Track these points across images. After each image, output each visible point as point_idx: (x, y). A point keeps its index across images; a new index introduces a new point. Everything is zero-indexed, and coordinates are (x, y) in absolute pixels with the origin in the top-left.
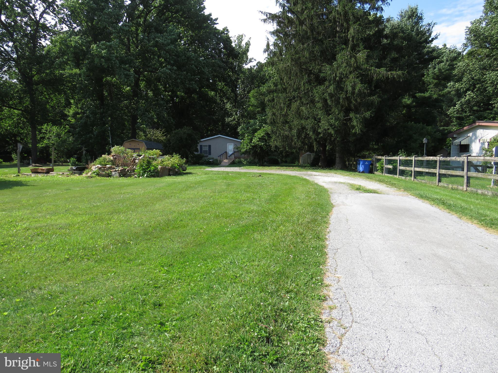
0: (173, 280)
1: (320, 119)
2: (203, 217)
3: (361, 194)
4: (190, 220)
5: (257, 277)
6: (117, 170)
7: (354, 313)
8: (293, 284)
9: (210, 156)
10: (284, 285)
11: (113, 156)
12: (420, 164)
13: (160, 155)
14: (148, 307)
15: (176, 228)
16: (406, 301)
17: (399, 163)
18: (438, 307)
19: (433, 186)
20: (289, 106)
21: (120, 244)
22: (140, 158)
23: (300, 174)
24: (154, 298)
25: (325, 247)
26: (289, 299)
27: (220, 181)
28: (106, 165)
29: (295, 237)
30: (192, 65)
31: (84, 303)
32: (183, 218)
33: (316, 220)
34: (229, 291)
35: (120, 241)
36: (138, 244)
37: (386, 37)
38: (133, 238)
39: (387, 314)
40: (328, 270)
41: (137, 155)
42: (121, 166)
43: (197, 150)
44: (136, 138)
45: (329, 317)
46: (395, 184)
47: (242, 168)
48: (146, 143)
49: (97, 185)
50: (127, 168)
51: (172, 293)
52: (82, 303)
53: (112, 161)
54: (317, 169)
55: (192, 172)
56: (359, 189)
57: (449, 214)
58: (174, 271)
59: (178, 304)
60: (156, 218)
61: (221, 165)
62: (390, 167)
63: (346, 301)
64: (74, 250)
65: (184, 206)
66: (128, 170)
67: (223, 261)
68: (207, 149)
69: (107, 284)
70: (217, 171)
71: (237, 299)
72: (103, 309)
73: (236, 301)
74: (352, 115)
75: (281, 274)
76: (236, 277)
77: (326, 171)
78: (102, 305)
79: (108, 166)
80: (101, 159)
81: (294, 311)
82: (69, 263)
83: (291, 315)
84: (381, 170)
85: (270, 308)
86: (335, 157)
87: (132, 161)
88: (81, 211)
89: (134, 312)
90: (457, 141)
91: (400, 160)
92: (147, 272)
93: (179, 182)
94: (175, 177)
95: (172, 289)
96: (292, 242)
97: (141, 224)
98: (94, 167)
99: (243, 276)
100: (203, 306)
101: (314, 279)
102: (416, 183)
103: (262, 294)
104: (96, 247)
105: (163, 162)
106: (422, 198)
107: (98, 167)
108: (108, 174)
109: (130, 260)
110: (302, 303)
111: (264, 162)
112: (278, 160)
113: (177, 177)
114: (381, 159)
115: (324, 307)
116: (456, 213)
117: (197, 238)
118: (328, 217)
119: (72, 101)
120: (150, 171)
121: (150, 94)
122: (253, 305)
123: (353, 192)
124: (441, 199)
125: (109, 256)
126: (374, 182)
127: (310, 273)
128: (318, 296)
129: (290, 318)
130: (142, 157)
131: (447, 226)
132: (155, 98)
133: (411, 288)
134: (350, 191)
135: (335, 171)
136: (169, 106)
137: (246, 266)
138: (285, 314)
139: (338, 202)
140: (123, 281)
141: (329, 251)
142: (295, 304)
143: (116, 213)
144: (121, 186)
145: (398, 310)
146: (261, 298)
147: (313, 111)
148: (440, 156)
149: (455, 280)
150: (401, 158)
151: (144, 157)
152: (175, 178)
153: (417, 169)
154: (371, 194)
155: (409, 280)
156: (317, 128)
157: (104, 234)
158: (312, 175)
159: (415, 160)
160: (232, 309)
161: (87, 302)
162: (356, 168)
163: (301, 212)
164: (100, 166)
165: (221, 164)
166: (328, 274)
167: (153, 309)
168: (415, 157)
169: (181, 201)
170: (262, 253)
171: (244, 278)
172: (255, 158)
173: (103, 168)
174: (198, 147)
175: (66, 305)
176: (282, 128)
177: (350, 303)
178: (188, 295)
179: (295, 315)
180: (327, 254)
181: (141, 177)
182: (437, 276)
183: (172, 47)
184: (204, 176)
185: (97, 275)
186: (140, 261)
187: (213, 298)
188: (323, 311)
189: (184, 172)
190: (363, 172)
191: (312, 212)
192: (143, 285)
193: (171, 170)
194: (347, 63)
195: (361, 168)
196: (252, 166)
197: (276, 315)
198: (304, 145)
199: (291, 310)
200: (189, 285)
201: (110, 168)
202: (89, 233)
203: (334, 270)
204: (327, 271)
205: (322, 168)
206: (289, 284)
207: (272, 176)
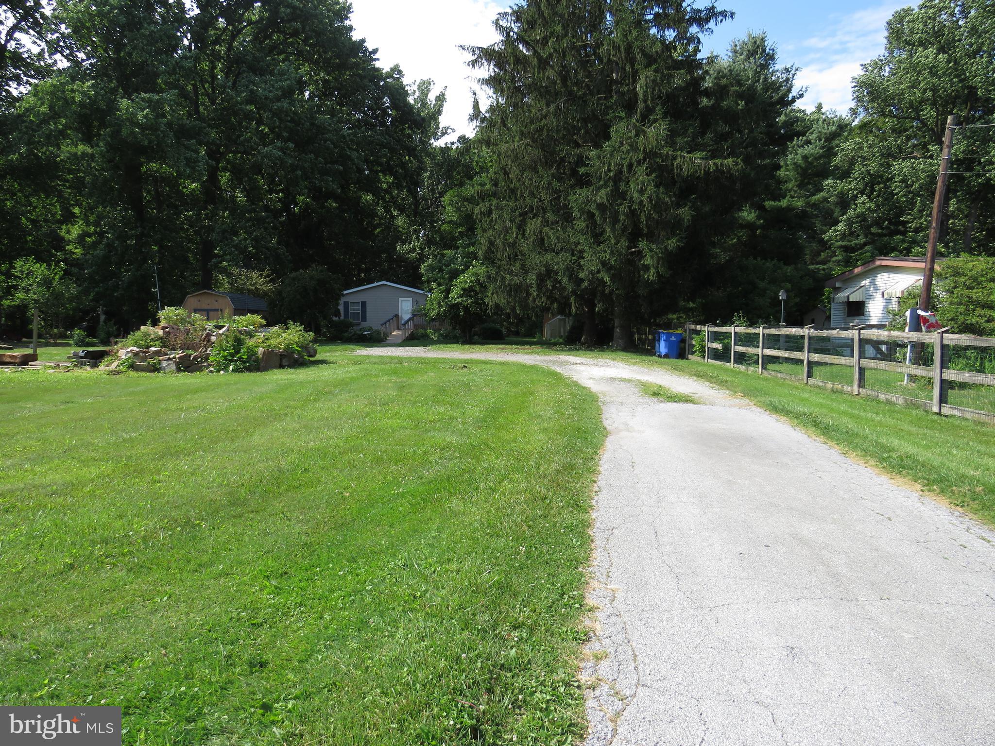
0: (288, 608)
1: (582, 252)
2: (349, 463)
3: (662, 405)
4: (323, 468)
5: (456, 596)
6: (171, 357)
7: (641, 667)
8: (525, 609)
9: (364, 324)
10: (508, 612)
11: (163, 328)
12: (773, 341)
13: (262, 326)
14: (238, 670)
15: (294, 488)
16: (738, 637)
17: (735, 340)
18: (797, 647)
19: (797, 384)
20: (521, 227)
21: (179, 529)
22: (221, 332)
23: (545, 361)
24: (251, 650)
25: (589, 526)
26: (517, 642)
27: (386, 378)
28: (148, 347)
29: (531, 506)
30: (325, 142)
31: (107, 666)
32: (310, 464)
33: (572, 467)
34: (401, 629)
35: (179, 521)
36: (216, 527)
37: (707, 93)
38: (208, 514)
39: (702, 666)
40: (593, 575)
41: (215, 326)
42: (181, 348)
43: (337, 313)
44: (210, 289)
45: (593, 676)
46: (727, 382)
47: (430, 348)
48: (232, 299)
49: (130, 390)
50: (194, 354)
51: (284, 637)
52: (103, 666)
53: (161, 338)
54: (578, 350)
55: (328, 358)
56: (658, 394)
57: (825, 446)
58: (289, 587)
59: (300, 661)
60: (253, 466)
61: (388, 342)
62: (718, 346)
63: (626, 641)
64: (82, 545)
65: (311, 436)
66: (195, 358)
67: (388, 562)
68: (358, 309)
69: (154, 621)
70: (380, 356)
71: (416, 646)
72: (147, 679)
73: (414, 652)
74: (642, 245)
75: (503, 587)
76: (415, 597)
77: (595, 354)
78: (143, 669)
79: (153, 349)
80: (138, 334)
81: (525, 667)
82: (74, 576)
83: (521, 677)
84: (700, 352)
85: (479, 665)
86: (613, 327)
87: (204, 339)
88: (97, 451)
89: (210, 683)
90: (842, 296)
91: (735, 333)
92: (236, 591)
93: (301, 382)
94: (292, 370)
95: (286, 627)
96: (525, 516)
97: (224, 481)
98: (124, 351)
99: (428, 595)
100: (349, 665)
101: (566, 597)
102: (766, 380)
103: (466, 633)
104: (130, 537)
105: (267, 339)
106: (777, 412)
107: (131, 351)
108: (154, 365)
109: (200, 565)
110: (543, 650)
111: (474, 336)
112: (501, 332)
113: (298, 371)
114: (700, 331)
115: (584, 654)
116: (838, 444)
117: (337, 511)
118: (596, 457)
119: (77, 210)
120: (240, 358)
121: (240, 197)
122: (446, 660)
123: (647, 400)
124: (811, 414)
125: (157, 558)
126: (687, 377)
127: (559, 585)
128: (573, 633)
129: (519, 682)
130: (224, 329)
131: (819, 474)
132: (250, 206)
133: (750, 608)
134: (640, 399)
135: (613, 355)
136: (280, 222)
137: (434, 572)
138: (509, 675)
139: (615, 425)
140: (187, 614)
141: (596, 535)
142: (529, 653)
143: (172, 455)
144: (182, 393)
145: (723, 656)
146: (464, 643)
147: (569, 236)
148: (810, 327)
149: (829, 589)
150: (738, 329)
151: (228, 330)
152: (293, 374)
153: (768, 352)
154: (681, 404)
155: (746, 592)
156: (577, 269)
157: (146, 505)
158: (567, 363)
159: (764, 335)
160: (405, 669)
161: (113, 663)
162: (653, 347)
163: (545, 448)
164: (136, 349)
165: (386, 339)
166: (594, 583)
167: (248, 673)
168: (764, 328)
169: (305, 427)
170: (466, 542)
171: (431, 598)
172: (454, 329)
173: (143, 353)
174: (339, 307)
175: (69, 672)
176: (509, 269)
177: (634, 644)
178: (319, 641)
179: (527, 675)
180: (592, 541)
181: (222, 372)
182: (798, 582)
183: (285, 104)
184: (352, 368)
185: (132, 602)
186: (221, 567)
187: (368, 644)
188: (582, 665)
189: (311, 359)
190: (666, 356)
191: (565, 447)
192: (228, 620)
193: (285, 356)
194: (631, 145)
195: (662, 348)
196: (450, 344)
197: (492, 678)
198: (552, 303)
199: (520, 666)
200: (321, 618)
201: (157, 353)
202: (114, 505)
203: (605, 574)
204: (591, 577)
205: (588, 347)
206: (518, 610)
207: (488, 366)
